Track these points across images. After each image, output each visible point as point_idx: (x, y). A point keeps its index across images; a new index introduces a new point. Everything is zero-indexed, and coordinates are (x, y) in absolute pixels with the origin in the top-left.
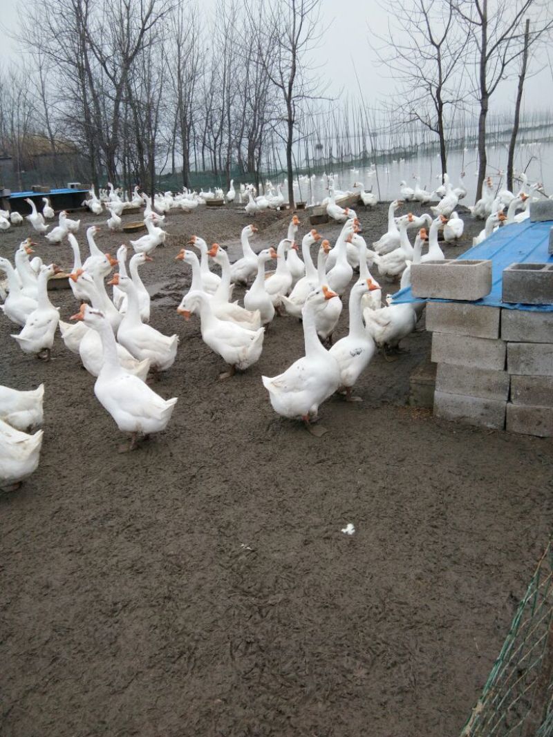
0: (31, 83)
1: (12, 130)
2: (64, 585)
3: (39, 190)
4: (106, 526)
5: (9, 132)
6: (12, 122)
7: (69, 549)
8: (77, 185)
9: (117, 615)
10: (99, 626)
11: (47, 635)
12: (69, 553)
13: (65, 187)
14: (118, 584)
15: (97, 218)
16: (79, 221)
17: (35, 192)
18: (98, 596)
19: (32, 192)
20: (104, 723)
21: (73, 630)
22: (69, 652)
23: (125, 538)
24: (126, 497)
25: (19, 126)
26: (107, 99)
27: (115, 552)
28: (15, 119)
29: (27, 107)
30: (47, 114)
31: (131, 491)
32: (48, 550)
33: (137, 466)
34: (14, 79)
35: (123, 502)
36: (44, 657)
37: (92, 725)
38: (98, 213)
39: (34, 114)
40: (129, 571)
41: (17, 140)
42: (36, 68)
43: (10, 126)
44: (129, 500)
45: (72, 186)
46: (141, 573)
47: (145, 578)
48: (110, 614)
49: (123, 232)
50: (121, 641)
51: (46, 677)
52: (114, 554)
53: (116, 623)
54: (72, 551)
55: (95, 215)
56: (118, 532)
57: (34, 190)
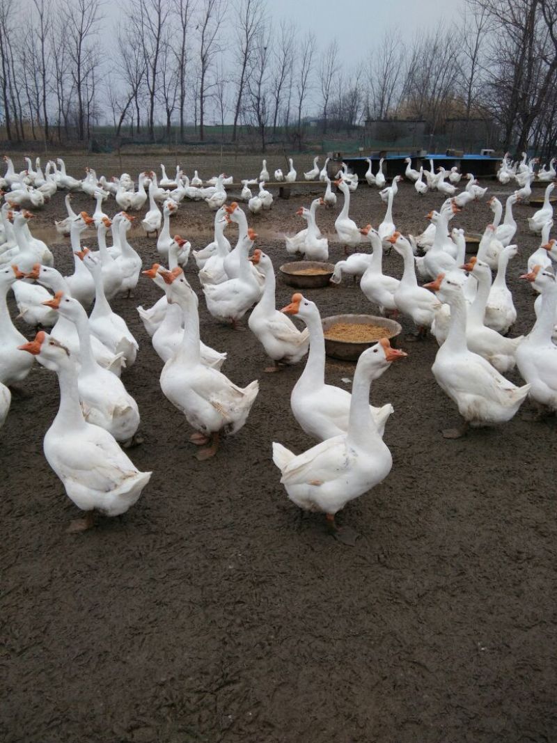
0: (465, 44)
1: (434, 92)
2: (470, 515)
3: (452, 154)
4: (508, 481)
5: (430, 94)
6: (435, 85)
7: (473, 488)
8: (490, 152)
9: (522, 563)
10: (503, 565)
11: (456, 550)
12: (474, 491)
13: (478, 153)
14: (522, 537)
15: (504, 187)
16: (486, 189)
17: (447, 155)
18: (502, 539)
19: (445, 156)
20: (508, 646)
21: (478, 556)
22: (475, 574)
23: (528, 499)
24: (529, 463)
25: (440, 89)
26: (544, 63)
27: (519, 508)
28: (438, 82)
29: (454, 70)
30: (471, 79)
31: (534, 459)
32: (454, 480)
33: (540, 438)
34: (449, 42)
35: (525, 466)
36: (453, 566)
37: (497, 643)
38: (504, 183)
39: (460, 78)
40: (533, 529)
41: (435, 103)
42: (475, 30)
43: (432, 88)
44: (532, 467)
45: (485, 153)
46: (545, 537)
47: (549, 543)
48: (514, 559)
49: (528, 205)
50: (524, 586)
51: (454, 583)
52: (517, 508)
53: (520, 569)
54: (476, 490)
55: (501, 184)
56: (521, 492)
57: (448, 154)
